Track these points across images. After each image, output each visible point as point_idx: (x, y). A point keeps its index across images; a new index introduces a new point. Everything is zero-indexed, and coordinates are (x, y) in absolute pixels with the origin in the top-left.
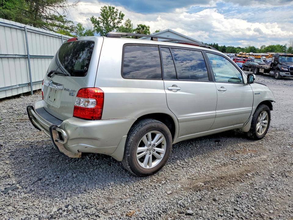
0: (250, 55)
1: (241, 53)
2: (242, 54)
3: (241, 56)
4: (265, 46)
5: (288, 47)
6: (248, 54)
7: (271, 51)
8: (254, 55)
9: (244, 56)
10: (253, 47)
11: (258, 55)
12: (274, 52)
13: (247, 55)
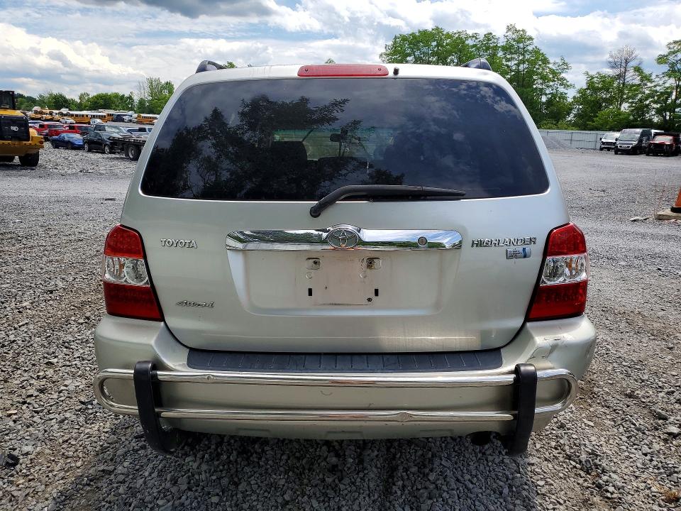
0: (62, 114)
1: (37, 108)
2: (41, 113)
3: (39, 116)
4: (88, 95)
5: (136, 99)
6: (57, 112)
7: (106, 107)
8: (72, 115)
9: (49, 117)
10: (61, 96)
11: (83, 116)
12: (111, 109)
13: (56, 114)
